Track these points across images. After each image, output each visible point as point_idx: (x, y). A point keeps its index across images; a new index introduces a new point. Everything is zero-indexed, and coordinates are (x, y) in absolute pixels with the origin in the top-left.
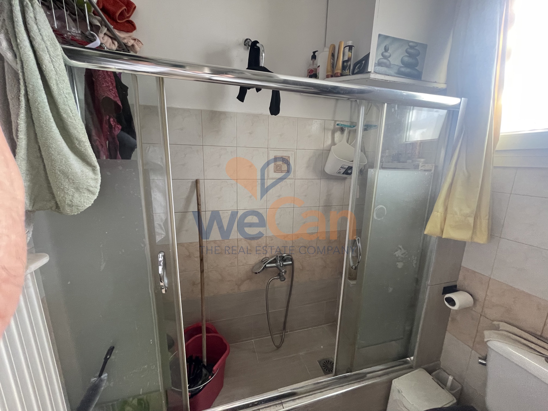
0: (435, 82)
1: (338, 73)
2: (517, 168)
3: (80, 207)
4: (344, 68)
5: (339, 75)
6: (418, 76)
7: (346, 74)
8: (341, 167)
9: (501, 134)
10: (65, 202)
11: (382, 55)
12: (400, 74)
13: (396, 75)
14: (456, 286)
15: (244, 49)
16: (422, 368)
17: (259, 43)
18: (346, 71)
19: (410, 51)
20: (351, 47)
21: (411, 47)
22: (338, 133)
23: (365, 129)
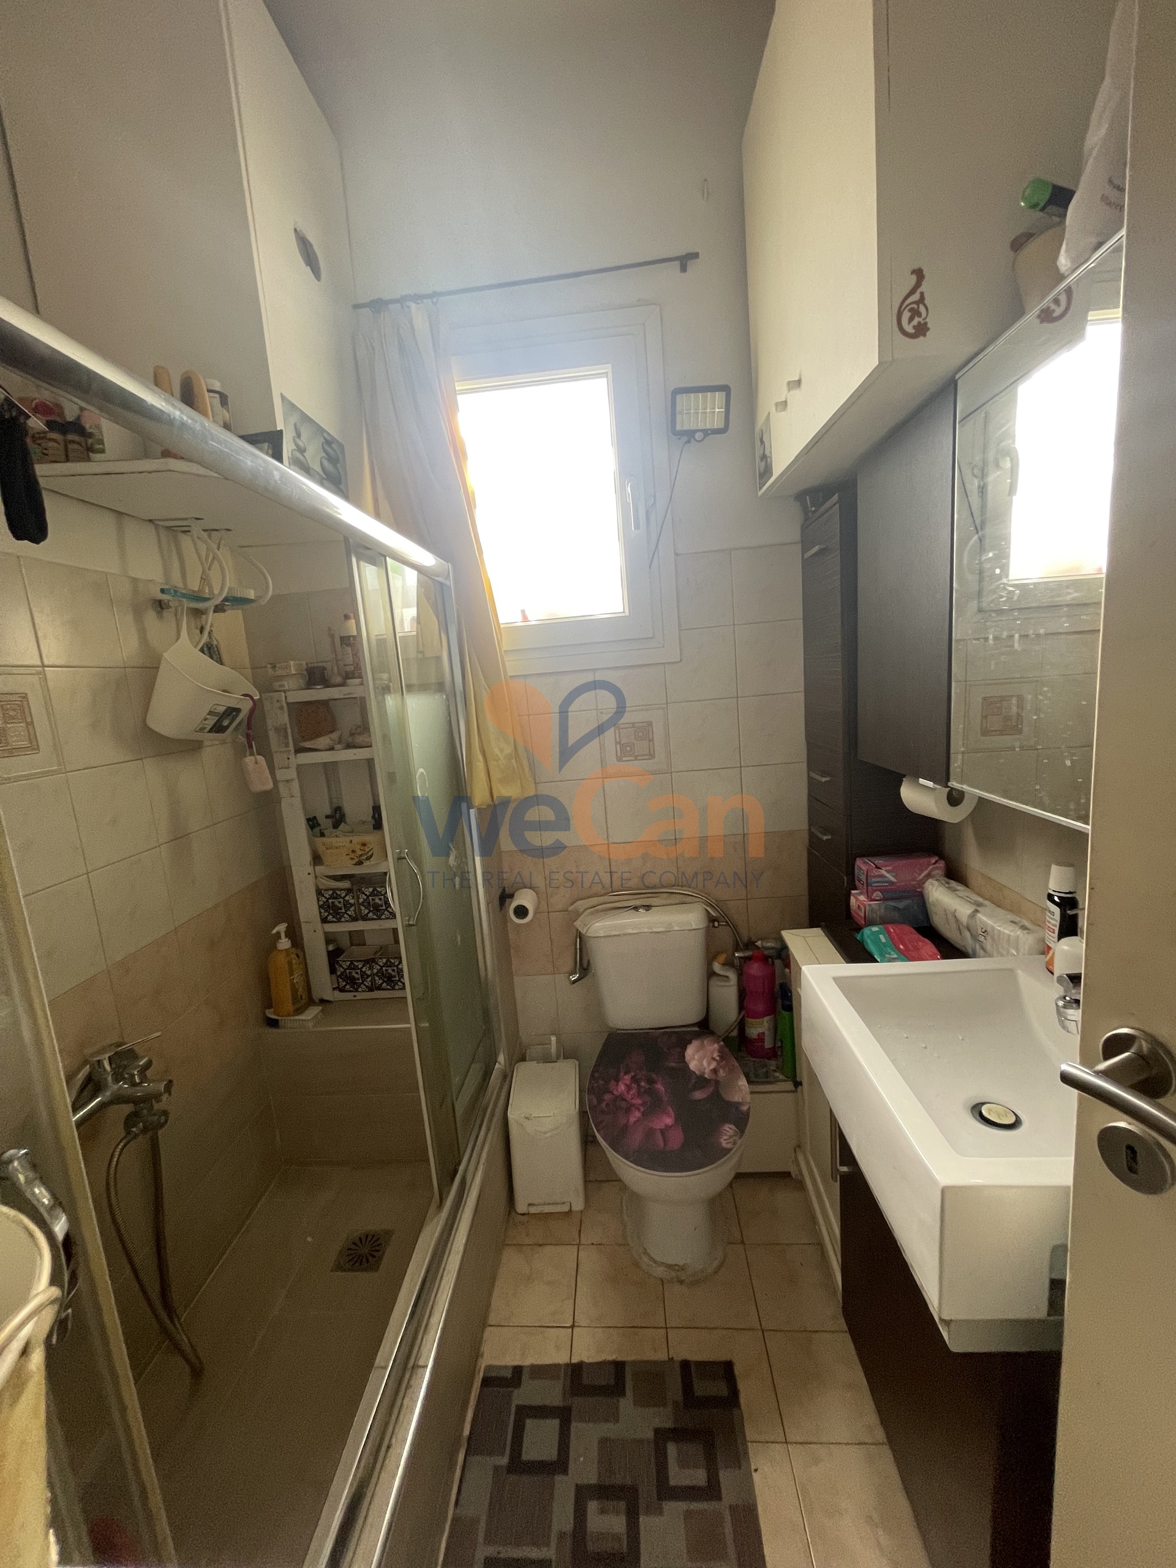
8: (204, 713)
11: (295, 443)
19: (328, 449)
21: (328, 442)
22: (151, 616)
23: (219, 609)
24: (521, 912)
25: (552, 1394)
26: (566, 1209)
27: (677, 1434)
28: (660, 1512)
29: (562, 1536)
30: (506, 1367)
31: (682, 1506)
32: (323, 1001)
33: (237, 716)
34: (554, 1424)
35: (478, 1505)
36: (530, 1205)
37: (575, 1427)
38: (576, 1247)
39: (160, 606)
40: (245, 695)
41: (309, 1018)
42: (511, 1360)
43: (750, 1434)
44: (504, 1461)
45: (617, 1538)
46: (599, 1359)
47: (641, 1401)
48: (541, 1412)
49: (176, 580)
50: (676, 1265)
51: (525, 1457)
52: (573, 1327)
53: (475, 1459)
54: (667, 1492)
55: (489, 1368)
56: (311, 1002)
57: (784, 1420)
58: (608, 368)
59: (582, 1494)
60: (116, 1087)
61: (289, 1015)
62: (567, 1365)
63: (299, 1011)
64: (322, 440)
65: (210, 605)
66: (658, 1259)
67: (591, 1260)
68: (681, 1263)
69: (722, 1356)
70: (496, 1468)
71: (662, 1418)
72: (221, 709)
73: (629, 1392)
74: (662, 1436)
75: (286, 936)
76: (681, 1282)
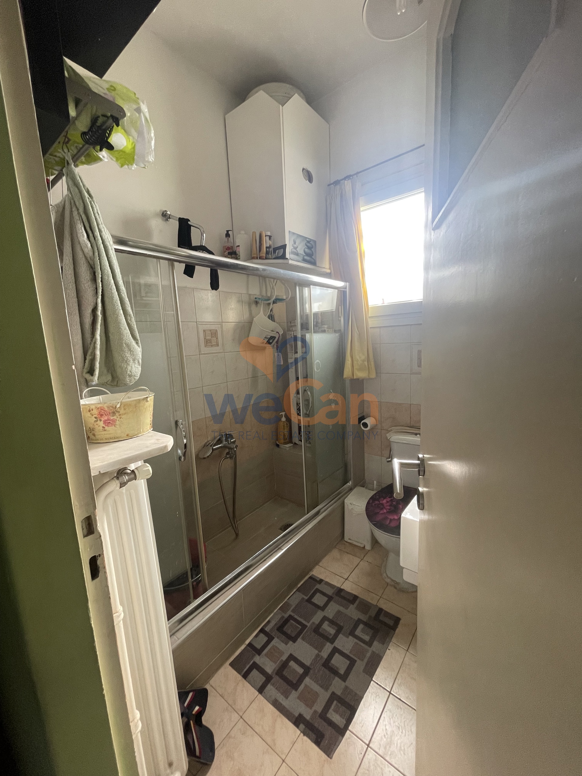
0: (324, 268)
1: (263, 256)
2: (380, 327)
3: (136, 377)
4: (267, 253)
5: (264, 258)
6: (314, 263)
7: (269, 258)
8: (265, 338)
9: (369, 306)
10: (127, 373)
11: (293, 246)
12: (304, 260)
13: (302, 262)
14: (364, 416)
15: (163, 220)
16: (359, 486)
17: (190, 221)
18: (269, 255)
19: (308, 244)
20: (270, 237)
21: (308, 242)
22: (254, 306)
23: (274, 303)
24: (365, 425)
25: (330, 592)
26: (362, 546)
27: (366, 624)
28: (348, 637)
29: (313, 623)
30: (318, 578)
31: (356, 640)
32: (295, 443)
33: (275, 339)
34: (326, 599)
35: (294, 602)
36: (349, 539)
37: (332, 603)
38: (360, 560)
39: (257, 303)
40: (277, 332)
41: (288, 446)
42: (321, 577)
43: (394, 640)
44: (306, 598)
45: (330, 634)
46: (351, 592)
47: (358, 608)
48: (324, 594)
49: (264, 293)
50: (395, 581)
51: (313, 600)
52: (346, 579)
53: (297, 593)
54: (352, 633)
55: (313, 575)
56: (290, 441)
57: (411, 645)
58: (423, 189)
59: (325, 619)
60: (225, 443)
61: (282, 444)
62: (338, 587)
63: (286, 443)
64: (306, 242)
65: (271, 301)
66: (389, 576)
67: (364, 565)
68: (398, 581)
69: (398, 615)
70: (303, 598)
71: (364, 618)
72: (269, 337)
73: (355, 605)
74: (359, 621)
75: (285, 417)
76: (395, 588)
